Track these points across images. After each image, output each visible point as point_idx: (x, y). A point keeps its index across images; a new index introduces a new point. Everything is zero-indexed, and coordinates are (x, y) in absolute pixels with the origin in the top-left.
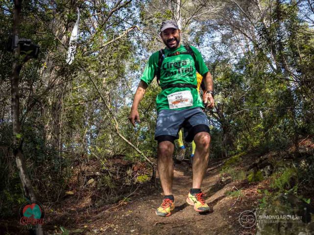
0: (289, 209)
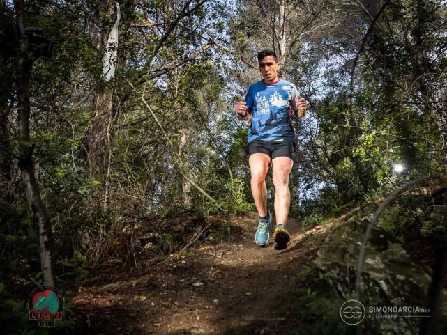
0: (360, 235)
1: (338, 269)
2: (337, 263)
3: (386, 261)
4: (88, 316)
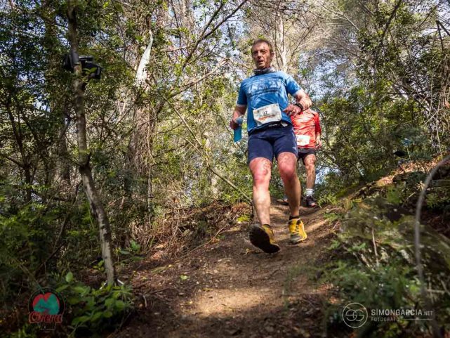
0: (375, 211)
1: (360, 242)
2: (358, 237)
3: (404, 232)
4: (144, 297)
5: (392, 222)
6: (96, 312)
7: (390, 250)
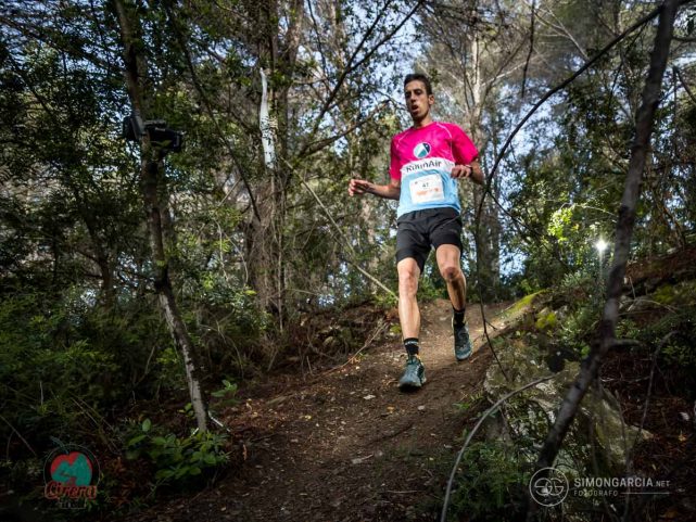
0: (535, 352)
2: (506, 387)
3: (560, 385)
5: (551, 368)
6: (182, 466)
7: (538, 409)
